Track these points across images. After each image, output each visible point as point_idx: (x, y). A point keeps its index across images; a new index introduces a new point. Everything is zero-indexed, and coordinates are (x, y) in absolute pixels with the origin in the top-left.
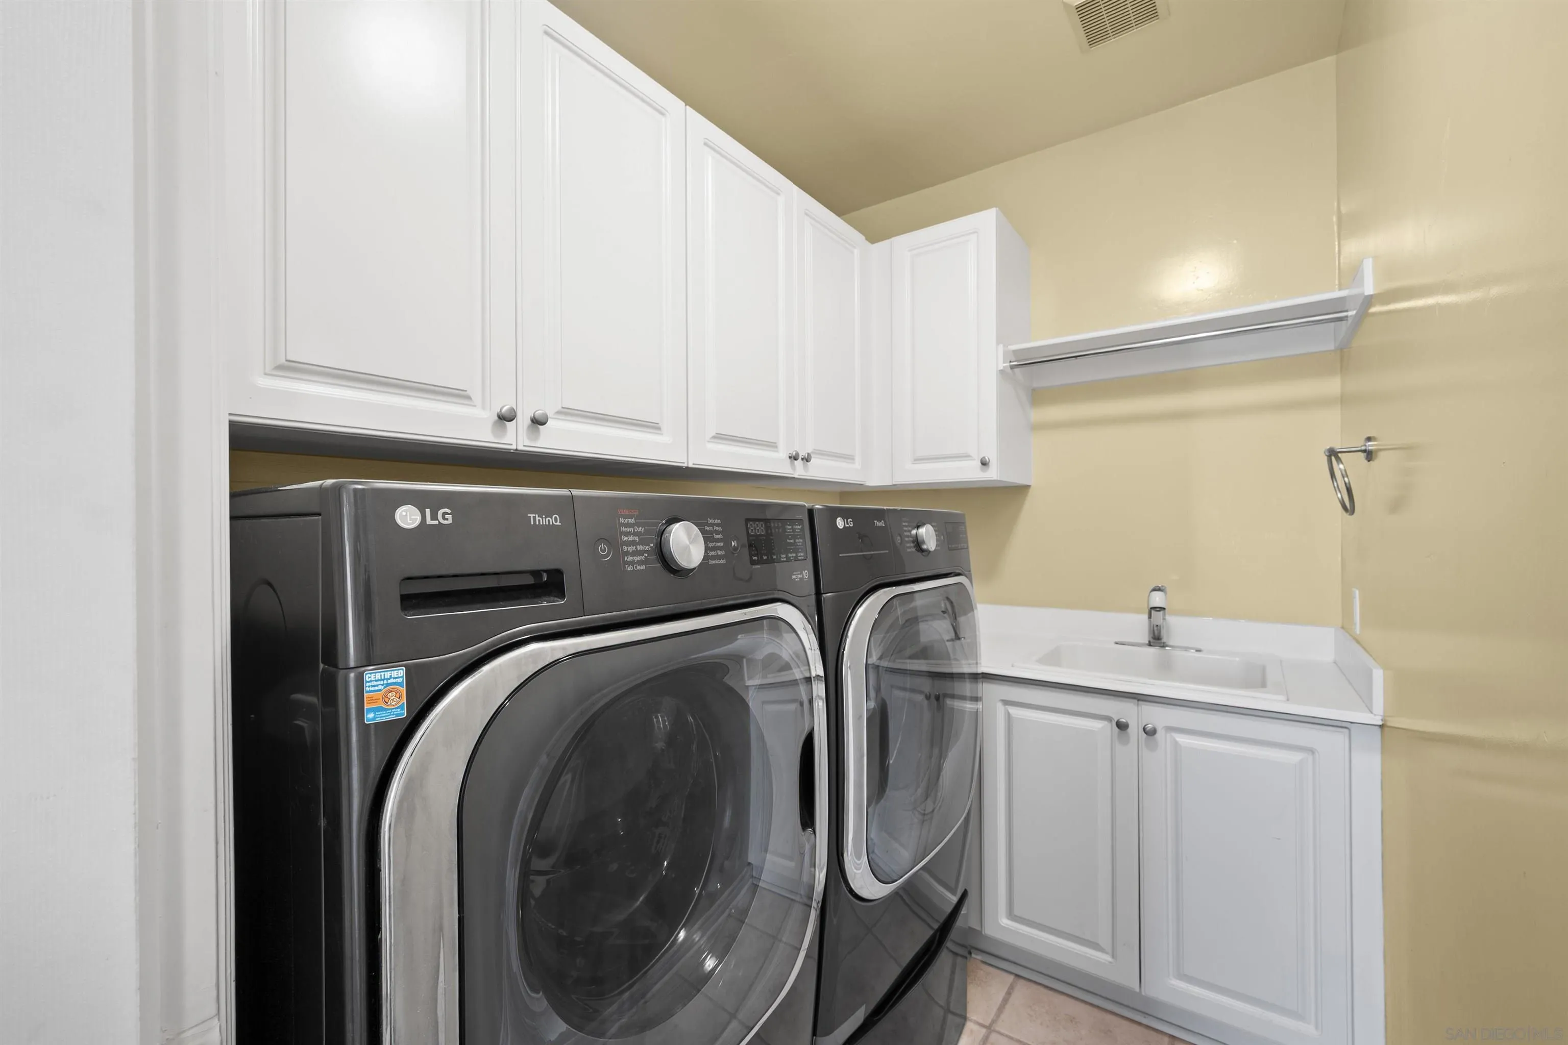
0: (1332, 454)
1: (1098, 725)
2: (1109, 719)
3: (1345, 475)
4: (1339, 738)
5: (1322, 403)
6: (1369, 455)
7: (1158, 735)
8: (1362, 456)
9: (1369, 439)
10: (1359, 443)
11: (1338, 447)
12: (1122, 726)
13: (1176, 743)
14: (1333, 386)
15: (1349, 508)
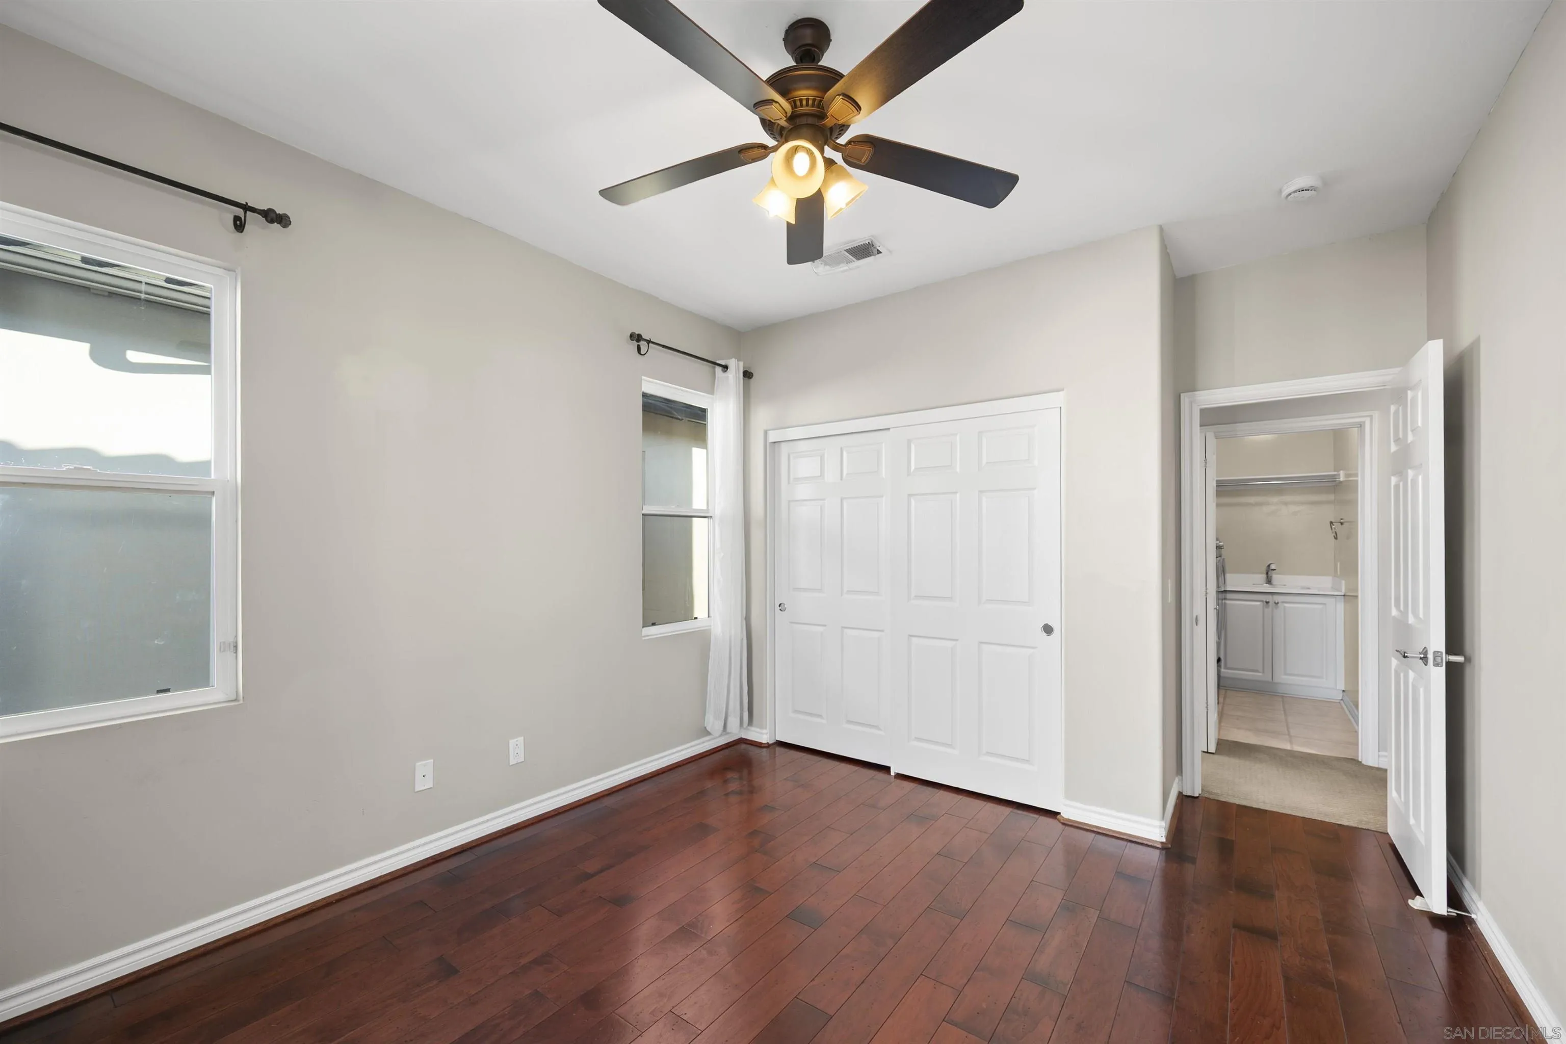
0: (1331, 523)
1: (1258, 603)
2: (1262, 601)
3: (1335, 529)
4: (1332, 600)
5: (1328, 502)
6: (1342, 524)
7: (1279, 605)
8: (1340, 524)
9: (1342, 519)
10: (1338, 520)
11: (1333, 521)
12: (1267, 603)
13: (1285, 607)
14: (1331, 497)
15: (1336, 538)
